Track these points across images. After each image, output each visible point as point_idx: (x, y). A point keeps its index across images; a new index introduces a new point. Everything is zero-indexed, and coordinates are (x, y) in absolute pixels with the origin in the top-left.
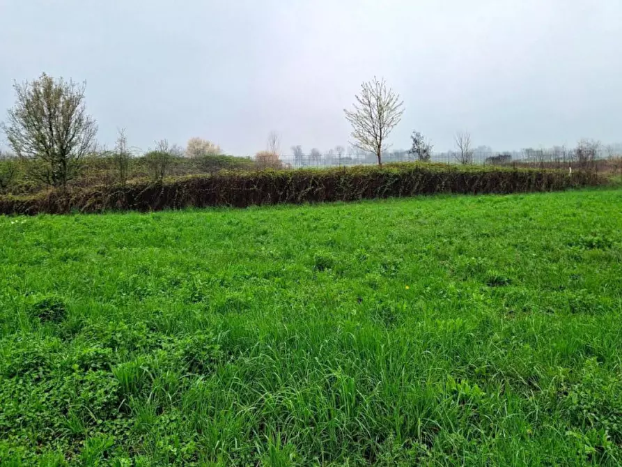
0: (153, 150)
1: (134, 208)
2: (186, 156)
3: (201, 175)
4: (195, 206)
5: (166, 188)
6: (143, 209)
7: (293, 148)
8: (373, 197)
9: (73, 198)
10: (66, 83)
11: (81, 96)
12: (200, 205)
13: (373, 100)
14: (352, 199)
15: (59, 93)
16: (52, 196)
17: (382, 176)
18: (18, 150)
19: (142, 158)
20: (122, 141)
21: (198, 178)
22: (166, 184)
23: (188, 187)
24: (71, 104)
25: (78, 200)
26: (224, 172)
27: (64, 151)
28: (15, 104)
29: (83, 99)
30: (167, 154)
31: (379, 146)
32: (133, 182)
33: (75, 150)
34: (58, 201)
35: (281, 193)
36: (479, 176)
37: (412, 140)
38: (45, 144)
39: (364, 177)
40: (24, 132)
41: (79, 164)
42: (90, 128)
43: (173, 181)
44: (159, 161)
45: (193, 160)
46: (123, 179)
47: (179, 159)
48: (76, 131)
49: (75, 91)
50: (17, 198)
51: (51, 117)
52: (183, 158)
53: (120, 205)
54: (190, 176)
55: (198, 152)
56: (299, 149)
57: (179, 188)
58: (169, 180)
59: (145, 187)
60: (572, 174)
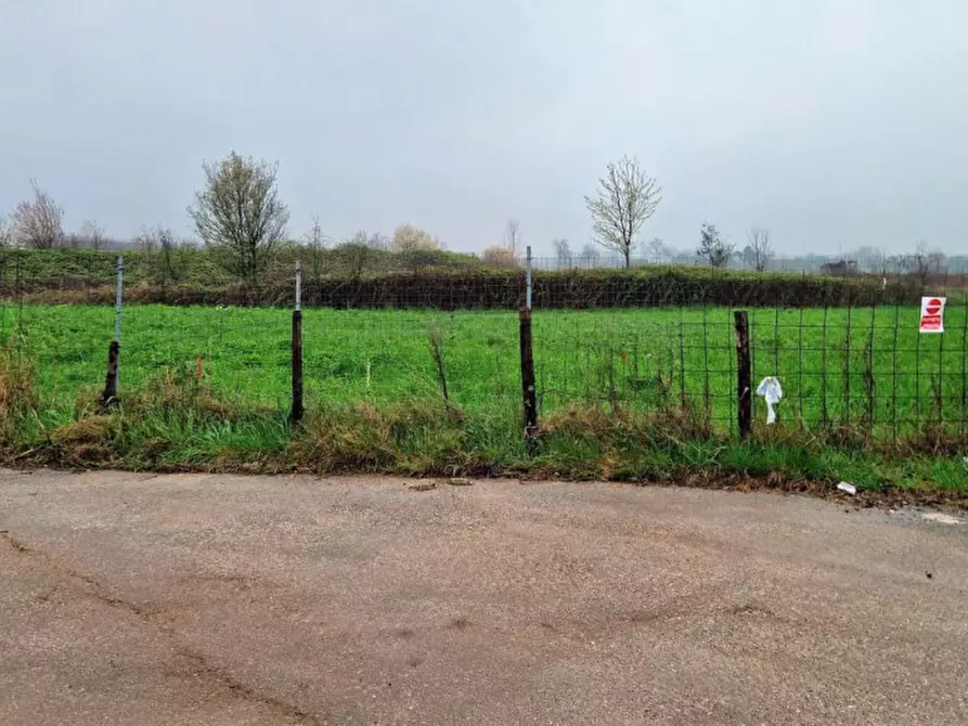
0: (350, 240)
1: (329, 305)
2: (390, 249)
3: (404, 272)
4: (394, 306)
5: (365, 285)
6: (339, 306)
7: (556, 243)
8: (610, 305)
9: (265, 292)
10: (256, 162)
11: (272, 179)
12: (400, 305)
13: (622, 187)
14: (583, 307)
15: (248, 175)
16: (242, 289)
17: (622, 280)
18: (205, 236)
19: (334, 251)
20: (317, 230)
21: (400, 276)
22: (364, 280)
23: (388, 284)
24: (263, 186)
25: (269, 293)
26: (430, 268)
27: (254, 239)
28: (204, 187)
29: (274, 183)
30: (365, 247)
31: (628, 243)
32: (328, 276)
33: (266, 238)
34: (248, 294)
35: (497, 296)
36: (752, 285)
37: (701, 237)
38: (233, 232)
39: (600, 281)
40: (213, 218)
41: (268, 254)
42: (281, 214)
43: (372, 278)
44: (356, 254)
45: (398, 256)
46: (317, 274)
47: (381, 253)
48: (267, 217)
49: (267, 172)
50: (207, 289)
51: (241, 201)
52: (386, 253)
53: (314, 302)
54: (390, 273)
55: (407, 245)
56: (565, 245)
57: (378, 285)
58: (367, 275)
59: (340, 283)
60: (887, 286)
